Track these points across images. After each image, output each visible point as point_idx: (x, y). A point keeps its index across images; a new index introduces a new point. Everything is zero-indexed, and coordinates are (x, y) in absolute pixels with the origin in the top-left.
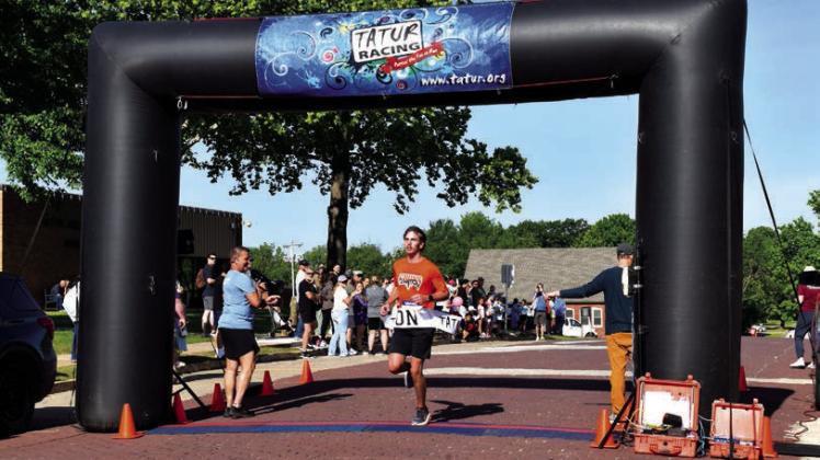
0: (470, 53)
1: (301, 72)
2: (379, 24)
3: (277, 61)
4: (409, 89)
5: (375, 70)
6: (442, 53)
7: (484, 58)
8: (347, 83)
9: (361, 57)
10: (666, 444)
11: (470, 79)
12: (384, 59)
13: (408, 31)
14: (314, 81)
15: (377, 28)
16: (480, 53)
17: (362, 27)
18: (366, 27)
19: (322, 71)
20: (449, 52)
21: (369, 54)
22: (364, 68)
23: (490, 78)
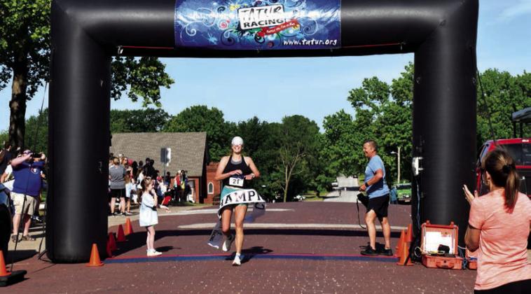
0: (315, 26)
1: (205, 34)
2: (255, 6)
3: (189, 27)
4: (275, 46)
5: (254, 35)
6: (298, 25)
7: (324, 29)
8: (235, 41)
9: (245, 26)
10: (445, 262)
11: (314, 42)
12: (260, 28)
13: (275, 10)
14: (213, 40)
15: (255, 8)
16: (322, 26)
17: (244, 7)
18: (247, 7)
19: (220, 34)
20: (302, 25)
21: (250, 25)
22: (247, 33)
23: (327, 42)
